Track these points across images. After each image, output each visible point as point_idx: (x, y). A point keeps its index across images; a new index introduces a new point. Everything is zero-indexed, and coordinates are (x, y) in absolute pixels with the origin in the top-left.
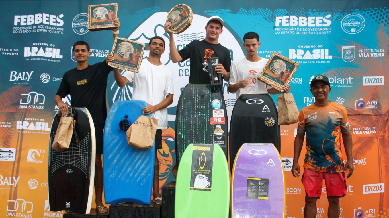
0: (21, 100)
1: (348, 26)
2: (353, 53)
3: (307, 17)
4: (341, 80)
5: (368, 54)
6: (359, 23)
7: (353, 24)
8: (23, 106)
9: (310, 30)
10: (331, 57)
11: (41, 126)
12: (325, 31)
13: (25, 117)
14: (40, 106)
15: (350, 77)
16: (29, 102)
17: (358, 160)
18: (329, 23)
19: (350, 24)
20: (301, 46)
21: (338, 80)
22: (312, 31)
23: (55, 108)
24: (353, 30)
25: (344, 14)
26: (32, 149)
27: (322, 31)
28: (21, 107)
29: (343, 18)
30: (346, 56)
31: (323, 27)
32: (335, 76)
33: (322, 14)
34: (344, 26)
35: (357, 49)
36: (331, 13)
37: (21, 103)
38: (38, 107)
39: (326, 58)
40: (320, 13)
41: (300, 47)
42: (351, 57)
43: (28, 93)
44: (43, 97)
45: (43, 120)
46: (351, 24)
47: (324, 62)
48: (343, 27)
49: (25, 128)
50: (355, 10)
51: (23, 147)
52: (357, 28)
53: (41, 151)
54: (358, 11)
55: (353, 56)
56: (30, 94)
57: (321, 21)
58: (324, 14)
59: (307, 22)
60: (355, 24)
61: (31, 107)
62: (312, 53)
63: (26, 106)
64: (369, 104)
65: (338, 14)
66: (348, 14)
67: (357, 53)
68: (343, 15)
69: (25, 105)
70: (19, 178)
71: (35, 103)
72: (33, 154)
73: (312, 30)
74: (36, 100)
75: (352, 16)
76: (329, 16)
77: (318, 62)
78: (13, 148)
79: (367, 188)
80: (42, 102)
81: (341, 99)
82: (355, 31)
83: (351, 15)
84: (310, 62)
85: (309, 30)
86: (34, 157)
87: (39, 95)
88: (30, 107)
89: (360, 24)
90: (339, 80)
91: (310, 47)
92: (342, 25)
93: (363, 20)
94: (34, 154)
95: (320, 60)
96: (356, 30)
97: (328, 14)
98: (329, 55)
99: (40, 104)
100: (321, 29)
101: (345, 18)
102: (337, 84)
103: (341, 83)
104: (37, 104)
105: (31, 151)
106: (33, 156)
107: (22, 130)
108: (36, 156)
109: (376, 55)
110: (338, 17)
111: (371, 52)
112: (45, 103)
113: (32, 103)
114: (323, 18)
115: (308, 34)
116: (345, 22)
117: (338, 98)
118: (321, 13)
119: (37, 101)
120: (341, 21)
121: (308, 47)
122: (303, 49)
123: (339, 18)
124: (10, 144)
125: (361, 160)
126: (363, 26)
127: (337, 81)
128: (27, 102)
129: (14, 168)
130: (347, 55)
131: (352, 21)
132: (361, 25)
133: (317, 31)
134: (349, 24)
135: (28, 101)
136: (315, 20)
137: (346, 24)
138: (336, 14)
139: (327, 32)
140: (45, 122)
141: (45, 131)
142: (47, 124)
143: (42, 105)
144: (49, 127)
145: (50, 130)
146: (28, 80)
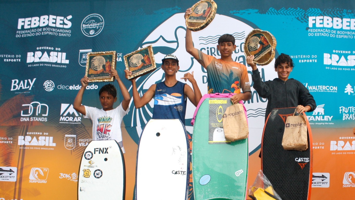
0: (22, 112)
8: (24, 119)
11: (45, 140)
13: (27, 131)
14: (43, 118)
16: (31, 113)
23: (60, 120)
26: (34, 167)
28: (22, 120)
37: (22, 115)
38: (40, 119)
43: (30, 104)
44: (46, 107)
45: (47, 134)
49: (27, 144)
51: (25, 165)
53: (44, 169)
56: (32, 105)
63: (28, 118)
69: (27, 117)
71: (37, 114)
72: (36, 173)
78: (14, 166)
80: (46, 114)
86: (37, 177)
87: (42, 106)
88: (32, 119)
99: (43, 115)
104: (40, 116)
105: (33, 170)
106: (36, 175)
107: (24, 146)
108: (39, 175)
112: (48, 115)
113: (34, 115)
119: (39, 113)
124: (11, 163)
128: (29, 114)
129: (15, 189)
135: (29, 112)
136: (350, 22)
140: (49, 136)
141: (49, 147)
142: (51, 138)
143: (45, 117)
144: (53, 142)
145: (54, 145)
146: (30, 89)
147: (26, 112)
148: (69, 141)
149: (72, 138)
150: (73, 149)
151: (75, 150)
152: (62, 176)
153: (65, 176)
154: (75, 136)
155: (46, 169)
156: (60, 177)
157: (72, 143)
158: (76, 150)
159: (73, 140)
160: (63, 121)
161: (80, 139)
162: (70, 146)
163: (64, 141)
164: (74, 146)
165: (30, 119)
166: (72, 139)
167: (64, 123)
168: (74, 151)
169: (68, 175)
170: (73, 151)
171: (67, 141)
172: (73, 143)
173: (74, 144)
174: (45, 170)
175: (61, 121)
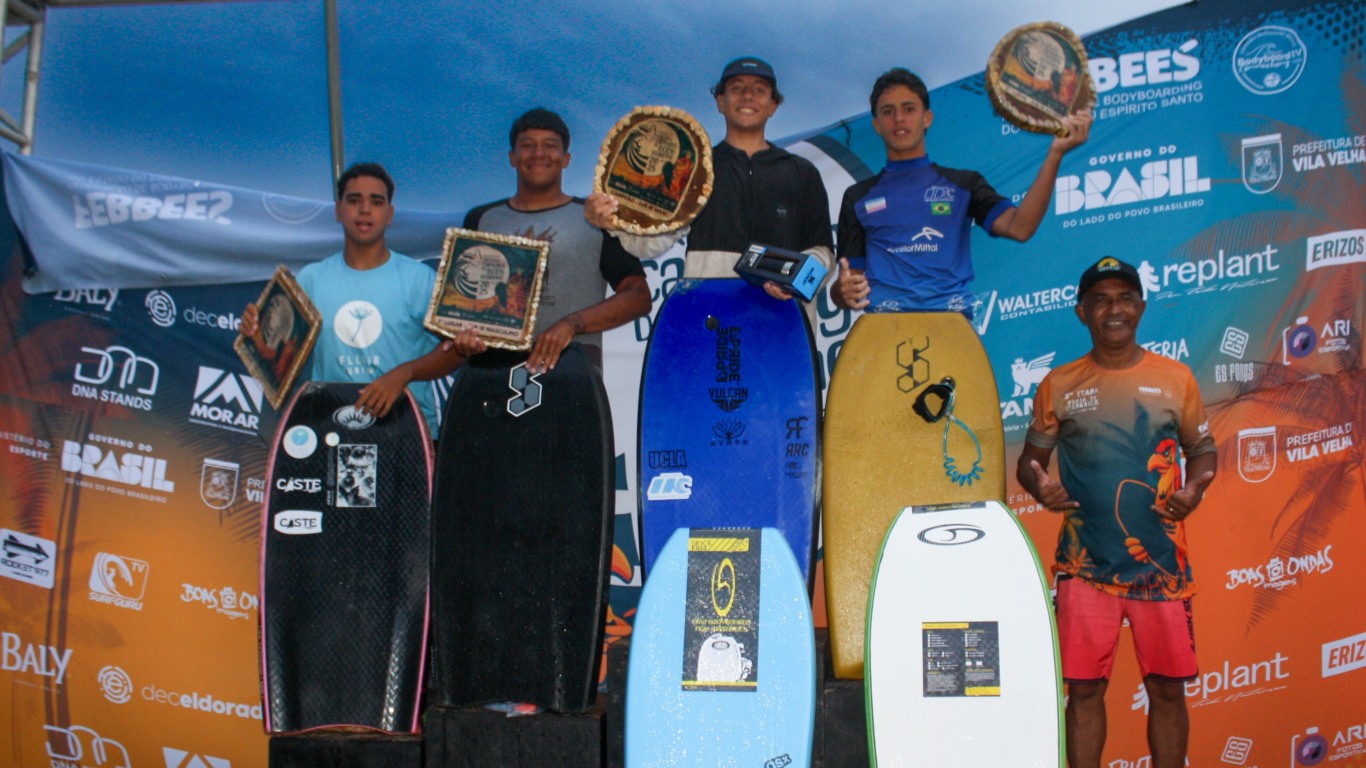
0: (79, 367)
1: (1257, 66)
2: (1275, 158)
3: (1116, 58)
4: (1240, 264)
5: (1319, 158)
6: (1288, 56)
7: (1270, 62)
8: (83, 389)
9: (1130, 99)
10: (1205, 185)
11: (141, 468)
12: (1181, 94)
13: (88, 431)
14: (141, 400)
15: (1269, 247)
16: (104, 376)
17: (1307, 557)
18: (1192, 66)
19: (1261, 61)
20: (1098, 159)
21: (1229, 266)
22: (1137, 101)
23: (193, 413)
24: (1271, 80)
25: (1241, 31)
26: (104, 550)
27: (1172, 96)
28: (79, 391)
29: (1236, 45)
30: (1254, 173)
31: (1172, 84)
32: (1221, 253)
33: (1167, 39)
34: (1243, 68)
35: (1288, 143)
36: (1198, 35)
37: (78, 377)
38: (131, 401)
39: (1191, 189)
40: (1159, 37)
41: (1095, 163)
42: (1270, 174)
43: (104, 349)
44: (151, 369)
45: (149, 448)
46: (1263, 62)
47: (1182, 205)
48: (1240, 75)
49: (88, 471)
50: (1271, 15)
51: (78, 538)
52: (1283, 72)
53: (135, 564)
54: (1279, 17)
55: (1278, 169)
57: (1166, 64)
58: (1175, 41)
59: (1115, 75)
60: (1274, 58)
61: (110, 396)
62: (1138, 178)
63: (94, 390)
64: (1327, 334)
65: (1220, 33)
66: (1251, 28)
67: (1288, 158)
68: (1237, 34)
69: (91, 386)
70: (68, 653)
71: (122, 385)
72: (109, 572)
73: (1136, 98)
74: (127, 378)
75: (1265, 34)
76: (1191, 44)
77: (1161, 208)
78: (48, 537)
79: (1337, 654)
80: (148, 387)
81: (1237, 333)
82: (1277, 82)
83: (1262, 31)
84: (1133, 213)
85: (1124, 98)
86: (112, 584)
87: (139, 363)
88: (107, 397)
89: (1291, 59)
90: (1235, 262)
91: (1133, 156)
92: (1237, 68)
93: (1298, 47)
94: (113, 571)
95: (1167, 199)
96: (1283, 79)
97: (1186, 39)
98: (1201, 175)
99: (141, 391)
100: (1167, 91)
101: (1244, 42)
102: (1227, 279)
103: (1240, 273)
105: (102, 559)
106: (109, 579)
107: (79, 476)
108: (118, 579)
109: (1343, 159)
110: (1219, 46)
111: (1327, 151)
112: (158, 391)
113: (112, 384)
114: (1172, 52)
115: (1123, 113)
116: (1245, 58)
117: (1230, 331)
118: (1163, 38)
119: (130, 381)
120: (1231, 54)
121: (1124, 156)
122: (1107, 167)
123: (1223, 46)
124: (38, 524)
125: (1316, 556)
126: (1301, 64)
127: (1226, 267)
128: (98, 378)
129: (50, 613)
130: (1258, 169)
131: (1265, 50)
132: (1294, 61)
133: (1153, 100)
134: (1258, 63)
135: (100, 373)
136: (1144, 64)
137: (1248, 62)
138: (1215, 34)
139: (1187, 99)
140: (155, 455)
141: (151, 491)
142: (162, 464)
143: (145, 397)
144: (168, 477)
145: (169, 487)
146: (108, 308)
147: (91, 370)
148: (215, 480)
149: (226, 471)
150: (227, 509)
151: (232, 510)
152: (190, 595)
153: (198, 594)
154: (235, 466)
155: (140, 566)
156: (182, 597)
157: (223, 488)
158: (236, 511)
159: (229, 478)
160: (201, 418)
161: (250, 479)
162: (218, 495)
163: (200, 477)
164: (231, 498)
165: (99, 394)
166: (224, 476)
167: (203, 423)
168: (229, 515)
169: (209, 591)
170: (225, 513)
171: (208, 479)
172: (227, 489)
173: (231, 491)
174: (137, 567)
175: (196, 417)
